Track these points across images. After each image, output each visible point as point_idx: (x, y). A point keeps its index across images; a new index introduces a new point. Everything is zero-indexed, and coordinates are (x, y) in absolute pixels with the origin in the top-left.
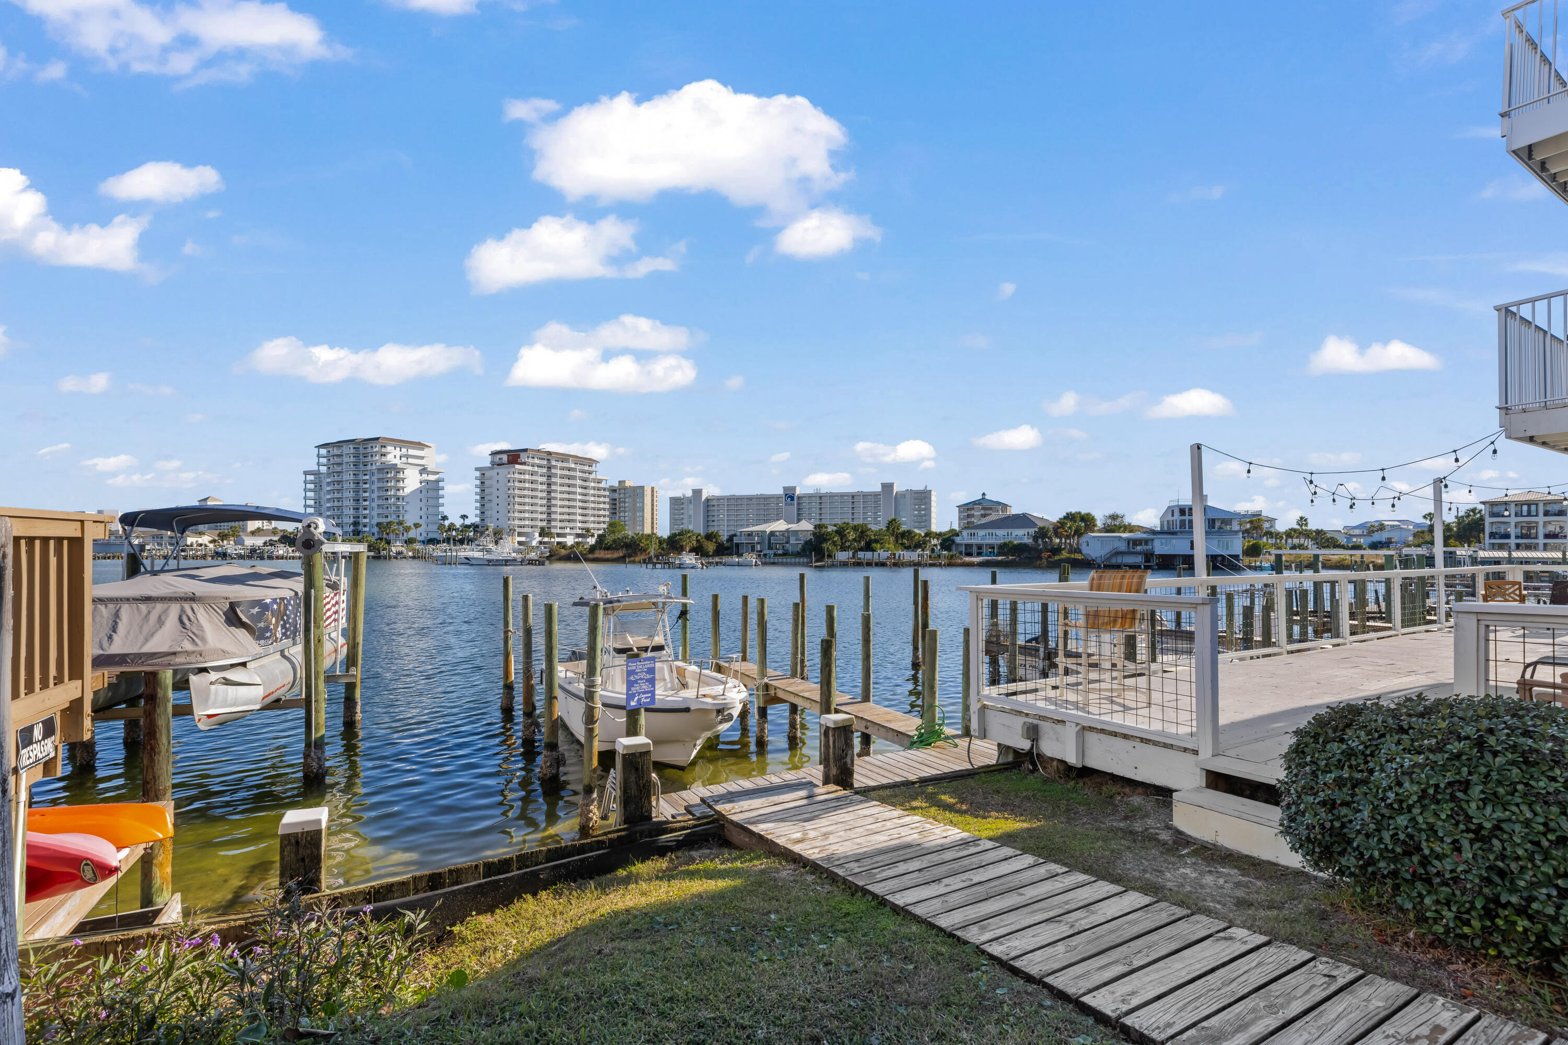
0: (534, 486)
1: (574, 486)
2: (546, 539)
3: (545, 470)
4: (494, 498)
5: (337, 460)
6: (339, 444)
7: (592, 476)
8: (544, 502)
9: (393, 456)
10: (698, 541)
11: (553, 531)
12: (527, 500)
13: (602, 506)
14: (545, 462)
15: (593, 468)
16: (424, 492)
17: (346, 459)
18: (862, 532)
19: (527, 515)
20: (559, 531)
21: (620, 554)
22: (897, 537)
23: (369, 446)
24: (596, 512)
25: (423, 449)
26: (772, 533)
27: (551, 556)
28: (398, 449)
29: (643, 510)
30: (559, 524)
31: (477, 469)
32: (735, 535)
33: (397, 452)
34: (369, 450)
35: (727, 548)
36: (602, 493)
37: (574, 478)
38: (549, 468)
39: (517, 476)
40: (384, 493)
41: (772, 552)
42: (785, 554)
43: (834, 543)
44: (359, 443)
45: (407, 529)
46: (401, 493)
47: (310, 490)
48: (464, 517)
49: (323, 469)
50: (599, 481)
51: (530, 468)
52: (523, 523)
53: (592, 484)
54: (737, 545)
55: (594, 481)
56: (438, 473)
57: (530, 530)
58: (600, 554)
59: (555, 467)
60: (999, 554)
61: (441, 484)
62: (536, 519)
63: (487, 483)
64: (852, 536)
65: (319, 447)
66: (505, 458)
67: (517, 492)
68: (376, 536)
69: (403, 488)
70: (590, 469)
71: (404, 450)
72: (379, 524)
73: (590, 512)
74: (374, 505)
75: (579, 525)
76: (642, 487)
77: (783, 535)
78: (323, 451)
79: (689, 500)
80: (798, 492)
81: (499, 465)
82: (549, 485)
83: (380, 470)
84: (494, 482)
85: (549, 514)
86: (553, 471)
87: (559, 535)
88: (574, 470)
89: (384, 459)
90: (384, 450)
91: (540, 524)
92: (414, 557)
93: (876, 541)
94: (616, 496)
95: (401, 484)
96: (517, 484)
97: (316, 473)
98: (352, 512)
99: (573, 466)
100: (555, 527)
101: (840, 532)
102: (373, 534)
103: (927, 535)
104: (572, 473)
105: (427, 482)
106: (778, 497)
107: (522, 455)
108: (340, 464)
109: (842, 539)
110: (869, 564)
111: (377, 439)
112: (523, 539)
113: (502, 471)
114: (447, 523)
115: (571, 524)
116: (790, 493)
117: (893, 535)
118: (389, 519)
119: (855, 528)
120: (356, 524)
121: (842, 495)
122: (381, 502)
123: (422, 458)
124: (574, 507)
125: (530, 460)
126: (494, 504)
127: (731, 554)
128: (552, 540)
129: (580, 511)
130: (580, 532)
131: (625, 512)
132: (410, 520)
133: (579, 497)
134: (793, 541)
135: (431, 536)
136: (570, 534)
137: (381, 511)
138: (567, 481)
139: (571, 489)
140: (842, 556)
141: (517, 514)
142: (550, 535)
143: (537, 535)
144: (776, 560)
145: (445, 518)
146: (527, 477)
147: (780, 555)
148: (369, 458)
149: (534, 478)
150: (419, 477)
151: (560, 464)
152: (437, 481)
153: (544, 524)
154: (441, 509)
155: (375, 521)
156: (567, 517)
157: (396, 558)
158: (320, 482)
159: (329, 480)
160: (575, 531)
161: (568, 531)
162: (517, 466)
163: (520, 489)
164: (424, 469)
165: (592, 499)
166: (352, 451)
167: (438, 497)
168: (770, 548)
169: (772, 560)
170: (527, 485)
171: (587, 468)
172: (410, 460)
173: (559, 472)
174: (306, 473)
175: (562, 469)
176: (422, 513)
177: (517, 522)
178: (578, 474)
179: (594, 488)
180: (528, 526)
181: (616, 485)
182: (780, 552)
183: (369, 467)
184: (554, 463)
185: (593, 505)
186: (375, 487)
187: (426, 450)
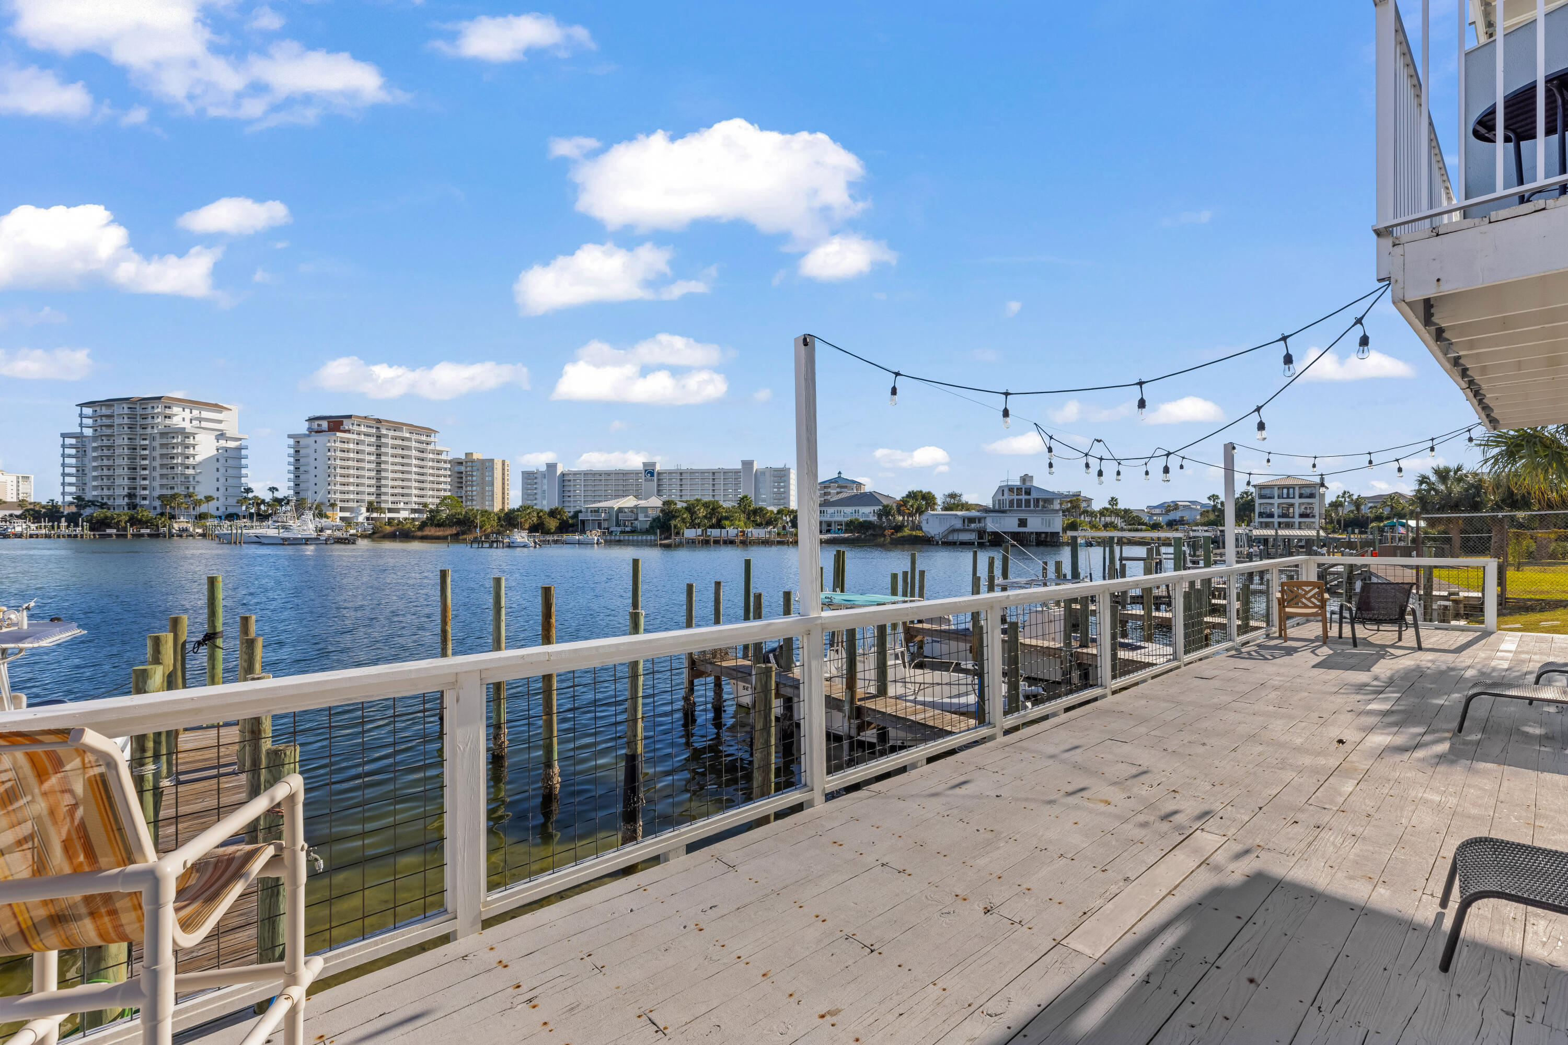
0: (360, 456)
1: (409, 457)
2: (375, 515)
3: (373, 439)
4: (311, 468)
5: (106, 421)
6: (109, 403)
7: (430, 447)
8: (373, 474)
9: (181, 418)
10: (539, 517)
11: (383, 505)
12: (351, 472)
13: (442, 479)
14: (374, 431)
15: (432, 439)
16: (222, 461)
17: (117, 421)
18: (713, 509)
19: (351, 488)
20: (390, 506)
21: (454, 530)
22: (749, 514)
23: (150, 406)
24: (435, 486)
25: (221, 412)
26: (620, 510)
27: (374, 533)
28: (187, 411)
29: (493, 485)
30: (391, 499)
31: (290, 436)
32: (581, 512)
33: (187, 414)
34: (149, 411)
35: (572, 525)
36: (442, 465)
37: (409, 448)
38: (379, 437)
39: (338, 444)
40: (169, 461)
41: (619, 529)
42: (634, 531)
43: (683, 520)
44: (135, 403)
45: (198, 503)
46: (191, 461)
47: (70, 456)
48: (272, 489)
49: (88, 432)
50: (439, 453)
51: (355, 436)
52: (346, 496)
53: (431, 456)
54: (583, 522)
55: (433, 452)
56: (240, 439)
57: (355, 505)
58: (430, 531)
59: (386, 436)
60: (846, 531)
61: (244, 452)
62: (363, 493)
63: (302, 452)
64: (702, 512)
65: (82, 405)
66: (325, 424)
67: (338, 462)
68: (159, 510)
69: (194, 456)
70: (429, 439)
71: (196, 413)
72: (160, 497)
73: (428, 486)
74: (156, 474)
75: (415, 499)
76: (492, 461)
77: (632, 511)
78: (88, 411)
79: (544, 475)
80: (658, 468)
81: (317, 432)
82: (379, 455)
83: (163, 434)
84: (310, 451)
85: (379, 487)
86: (383, 440)
87: (390, 510)
88: (409, 439)
89: (168, 422)
90: (168, 411)
91: (367, 498)
92: (204, 535)
93: (727, 518)
94: (463, 469)
95: (191, 451)
96: (339, 454)
97: (79, 437)
98: (126, 482)
99: (408, 435)
100: (386, 502)
101: (690, 509)
102: (155, 508)
103: (779, 512)
104: (406, 443)
105: (226, 449)
106: (637, 473)
107: (345, 421)
108: (110, 426)
109: (691, 517)
110: (717, 542)
111: (160, 398)
112: (347, 514)
113: (321, 438)
114: (250, 495)
115: (406, 499)
116: (650, 468)
117: (744, 512)
118: (176, 491)
119: (706, 505)
120: (131, 496)
121: (703, 472)
122: (165, 471)
123: (220, 422)
124: (410, 480)
125: (356, 428)
126: (310, 476)
127: (574, 532)
128: (383, 515)
129: (417, 484)
130: (416, 507)
131: (472, 486)
132: (201, 492)
133: (414, 469)
134: (641, 517)
135: (231, 510)
136: (404, 509)
137: (165, 482)
138: (400, 452)
139: (405, 461)
140: (690, 533)
141: (338, 487)
142: (379, 510)
143: (364, 510)
144: (622, 538)
145: (249, 490)
146: (351, 446)
147: (628, 532)
148: (149, 421)
149: (360, 447)
150: (215, 444)
151: (391, 433)
152: (239, 449)
153: (373, 498)
154: (243, 480)
155: (157, 493)
156: (400, 491)
157: (181, 536)
158: (84, 446)
159: (95, 445)
160: (409, 506)
161: (402, 505)
162: (339, 434)
163: (342, 459)
164: (222, 435)
165: (431, 471)
166: (126, 411)
167: (240, 467)
168: (618, 525)
169: (617, 538)
170: (351, 455)
171: (424, 438)
172: (204, 424)
173: (390, 442)
174: (64, 436)
175: (395, 438)
176: (218, 485)
177: (338, 496)
178: (414, 444)
179: (433, 460)
180: (353, 500)
181: (463, 457)
182: (628, 529)
183: (149, 431)
184: (384, 432)
185: (431, 478)
186: (157, 454)
187: (225, 413)
